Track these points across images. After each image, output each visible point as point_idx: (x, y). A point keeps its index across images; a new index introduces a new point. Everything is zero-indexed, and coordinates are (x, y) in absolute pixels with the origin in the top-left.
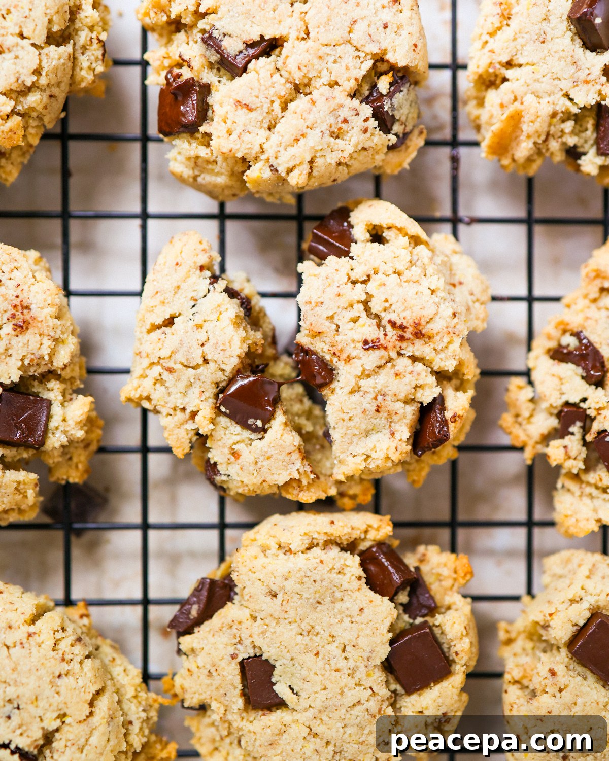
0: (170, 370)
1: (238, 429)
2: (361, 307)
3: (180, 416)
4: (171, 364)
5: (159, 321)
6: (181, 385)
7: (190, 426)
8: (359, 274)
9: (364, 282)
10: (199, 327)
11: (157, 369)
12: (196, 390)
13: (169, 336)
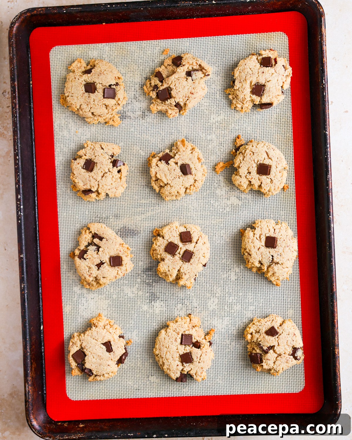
0: (93, 150)
1: (83, 164)
2: (104, 172)
3: (85, 153)
4: (94, 150)
5: (102, 147)
6: (90, 152)
7: (83, 155)
8: (111, 170)
9: (109, 171)
10: (102, 154)
11: (93, 147)
12: (90, 155)
13: (99, 149)
